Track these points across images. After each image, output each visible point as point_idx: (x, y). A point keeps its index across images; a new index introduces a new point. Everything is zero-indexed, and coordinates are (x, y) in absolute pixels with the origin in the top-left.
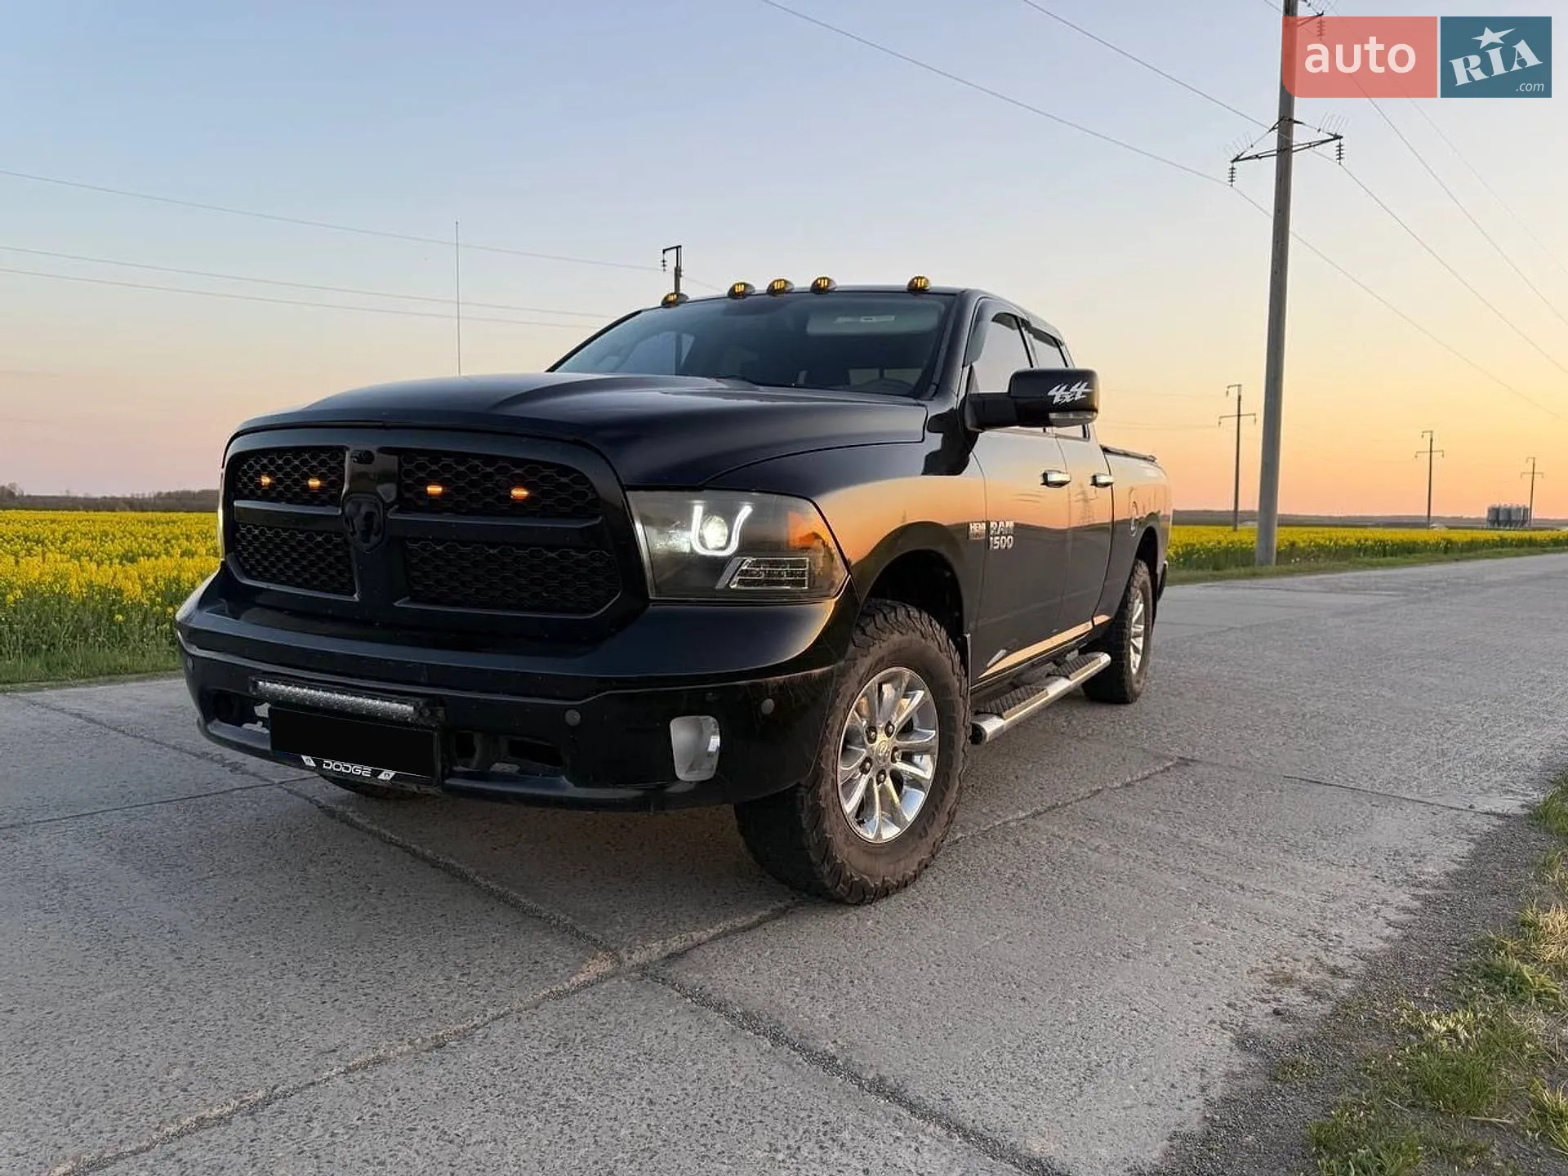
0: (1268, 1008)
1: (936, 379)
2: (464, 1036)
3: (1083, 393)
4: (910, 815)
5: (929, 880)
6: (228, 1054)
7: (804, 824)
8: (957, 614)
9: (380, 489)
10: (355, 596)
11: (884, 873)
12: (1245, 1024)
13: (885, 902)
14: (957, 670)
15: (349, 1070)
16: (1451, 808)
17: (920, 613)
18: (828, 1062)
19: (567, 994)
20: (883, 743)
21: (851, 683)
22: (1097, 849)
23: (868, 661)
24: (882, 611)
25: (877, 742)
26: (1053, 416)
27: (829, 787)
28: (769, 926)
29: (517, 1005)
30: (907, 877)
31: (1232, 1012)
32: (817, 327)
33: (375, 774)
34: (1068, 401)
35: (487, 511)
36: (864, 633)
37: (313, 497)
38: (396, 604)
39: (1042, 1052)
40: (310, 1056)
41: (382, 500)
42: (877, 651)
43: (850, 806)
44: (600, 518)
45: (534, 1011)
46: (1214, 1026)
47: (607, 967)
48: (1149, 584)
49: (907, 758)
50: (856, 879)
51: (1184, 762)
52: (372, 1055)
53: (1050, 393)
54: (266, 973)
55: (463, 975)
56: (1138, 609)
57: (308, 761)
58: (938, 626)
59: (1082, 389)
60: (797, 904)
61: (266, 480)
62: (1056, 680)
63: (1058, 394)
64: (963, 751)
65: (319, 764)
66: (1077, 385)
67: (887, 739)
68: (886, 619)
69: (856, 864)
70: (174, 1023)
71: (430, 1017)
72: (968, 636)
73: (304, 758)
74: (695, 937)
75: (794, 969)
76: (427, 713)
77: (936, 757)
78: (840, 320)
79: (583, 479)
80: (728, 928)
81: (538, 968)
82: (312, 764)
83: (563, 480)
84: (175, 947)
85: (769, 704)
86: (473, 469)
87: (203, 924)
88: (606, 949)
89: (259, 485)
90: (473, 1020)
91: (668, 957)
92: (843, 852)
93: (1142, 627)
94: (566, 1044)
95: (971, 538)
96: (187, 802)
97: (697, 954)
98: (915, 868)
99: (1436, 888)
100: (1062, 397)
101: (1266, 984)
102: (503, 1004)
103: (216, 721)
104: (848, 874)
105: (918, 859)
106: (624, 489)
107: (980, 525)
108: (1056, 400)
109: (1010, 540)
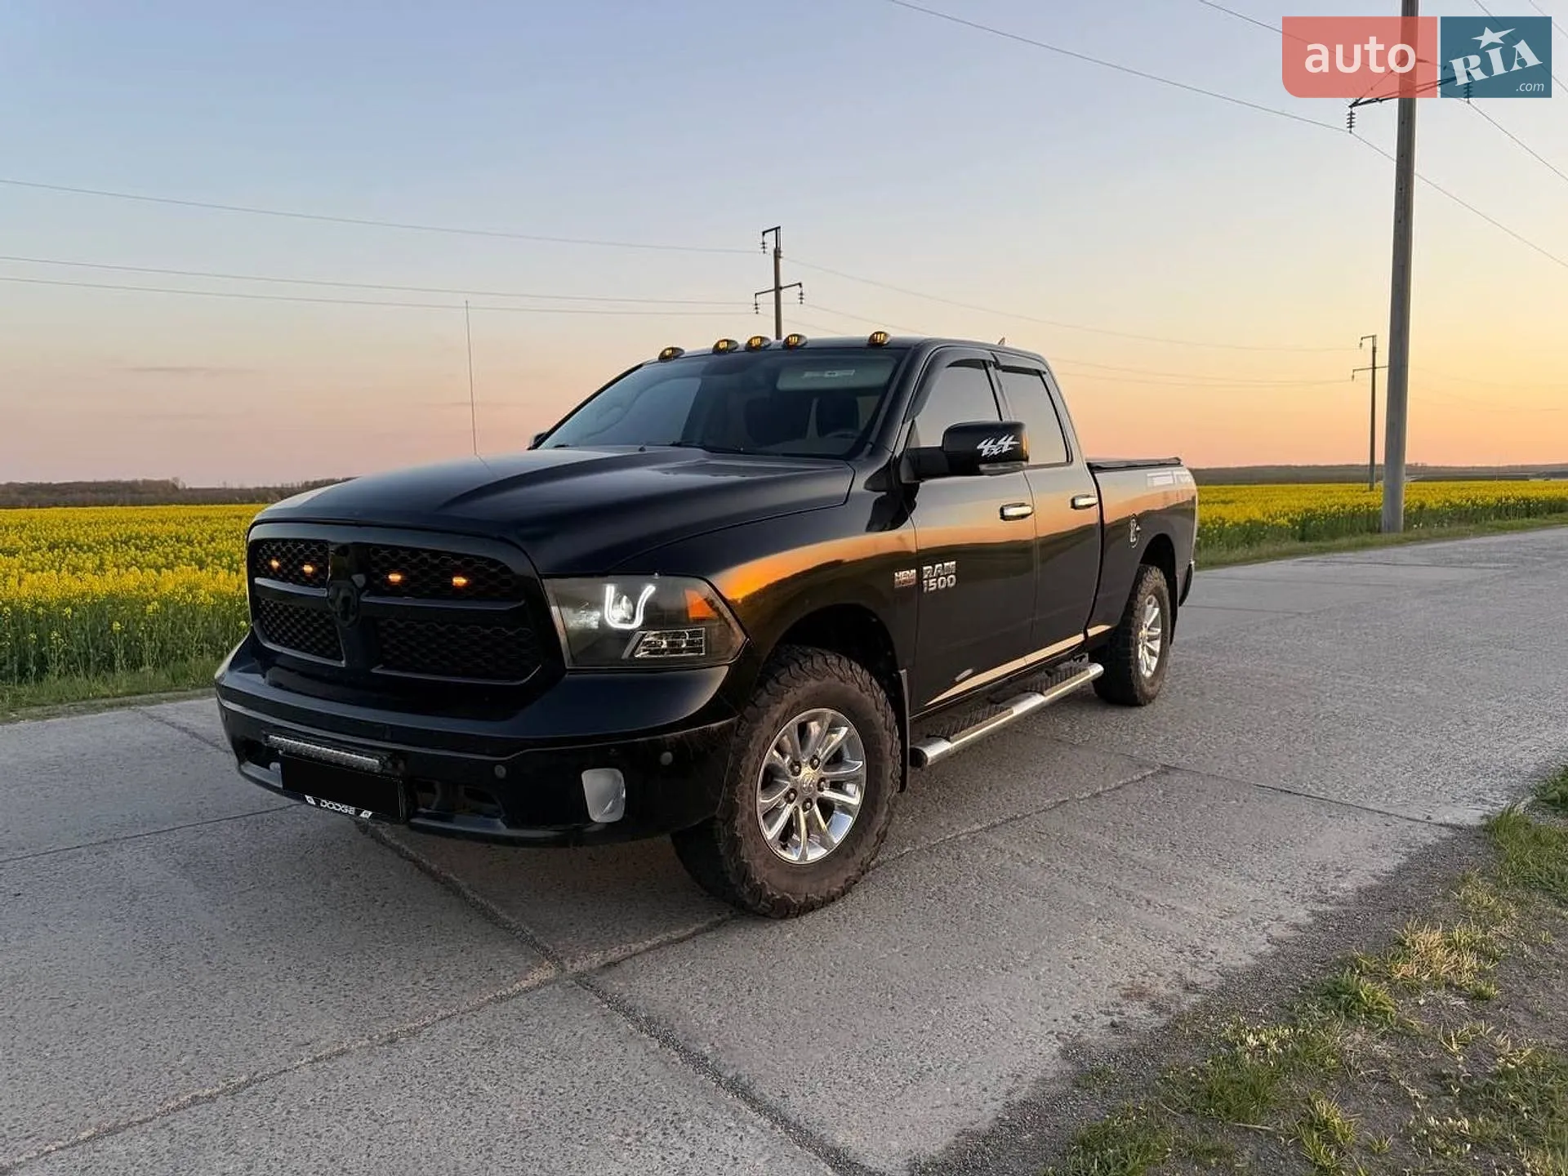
0: (1107, 1020)
1: (873, 438)
2: (414, 1033)
3: (1010, 446)
4: (837, 839)
5: (859, 895)
6: (227, 1046)
7: (722, 851)
8: (889, 653)
9: (355, 577)
10: (343, 662)
11: (808, 889)
12: (1079, 1036)
13: (810, 916)
14: (881, 707)
15: (316, 1060)
16: (1408, 819)
17: (840, 659)
18: (700, 1062)
19: (509, 997)
20: (807, 774)
21: (765, 727)
22: (1030, 864)
23: (783, 706)
24: (797, 661)
25: (801, 776)
26: (983, 467)
27: (745, 818)
28: (699, 938)
29: (464, 1007)
30: (832, 894)
31: (1074, 1023)
32: (788, 382)
33: (358, 813)
34: (996, 453)
35: (435, 595)
36: (778, 682)
37: (307, 580)
38: (374, 671)
39: (885, 1057)
40: (288, 1048)
41: (356, 586)
42: (790, 697)
43: (771, 834)
44: (523, 602)
45: (475, 1013)
46: (1051, 1037)
47: (551, 974)
48: (1164, 589)
49: (837, 786)
50: (778, 897)
51: (1167, 770)
52: (337, 1049)
53: (978, 447)
54: (273, 976)
55: (428, 980)
56: (1152, 613)
57: (310, 799)
58: (859, 669)
59: (1009, 442)
60: (734, 917)
61: (275, 564)
62: (1029, 697)
63: (986, 447)
64: (891, 777)
65: (318, 803)
66: (1004, 439)
67: (812, 771)
68: (801, 668)
69: (776, 886)
70: (192, 1018)
71: (390, 1016)
72: (903, 672)
73: (307, 797)
74: (633, 949)
75: (706, 978)
76: (390, 765)
77: (864, 785)
78: (807, 375)
79: (506, 570)
80: (665, 939)
81: (491, 975)
82: (313, 802)
83: (493, 570)
84: (207, 952)
85: (667, 757)
86: (424, 561)
87: (234, 933)
88: (554, 959)
89: (270, 567)
90: (424, 1020)
91: (604, 966)
92: (761, 874)
93: (1159, 630)
94: (491, 1042)
95: (896, 587)
96: (248, 818)
97: (627, 966)
98: (842, 884)
99: (1339, 904)
100: (990, 450)
101: (1119, 998)
102: (453, 1006)
103: (248, 763)
104: (769, 893)
105: (845, 876)
106: (541, 577)
107: (908, 572)
108: (985, 453)
109: (951, 579)
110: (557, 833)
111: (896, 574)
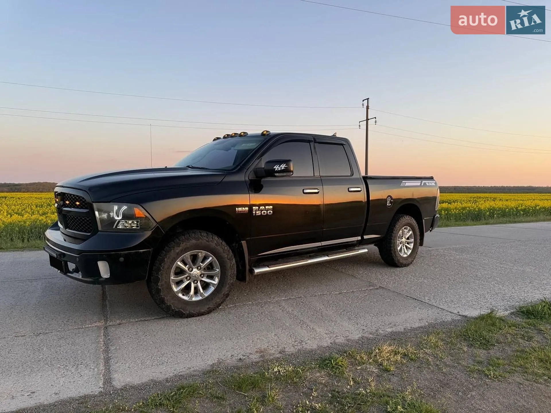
1: (242, 165)
3: (284, 167)
4: (206, 295)
5: (216, 314)
9: (61, 202)
11: (191, 309)
12: (226, 360)
16: (450, 312)
17: (208, 234)
19: (81, 328)
22: (284, 311)
23: (181, 248)
24: (188, 234)
25: (193, 272)
26: (277, 174)
28: (152, 320)
31: (229, 357)
34: (280, 169)
35: (74, 207)
38: (67, 230)
41: (61, 205)
43: (177, 289)
44: (89, 210)
45: (67, 331)
47: (100, 324)
49: (209, 277)
50: (177, 310)
51: (379, 288)
53: (274, 168)
55: (66, 321)
56: (408, 233)
58: (217, 238)
59: (284, 166)
60: (169, 316)
63: (277, 168)
64: (230, 275)
67: (197, 271)
68: (190, 236)
69: (176, 306)
72: (243, 242)
74: (131, 321)
76: (59, 257)
77: (220, 277)
78: (243, 145)
80: (143, 320)
83: (84, 200)
85: (122, 259)
86: (72, 197)
88: (106, 320)
91: (118, 324)
92: (170, 302)
95: (236, 212)
98: (207, 310)
99: (377, 335)
101: (254, 352)
102: (64, 329)
104: (173, 308)
105: (208, 307)
106: (93, 202)
107: (244, 208)
108: (276, 169)
109: (270, 212)
110: (92, 280)
111: (237, 209)
